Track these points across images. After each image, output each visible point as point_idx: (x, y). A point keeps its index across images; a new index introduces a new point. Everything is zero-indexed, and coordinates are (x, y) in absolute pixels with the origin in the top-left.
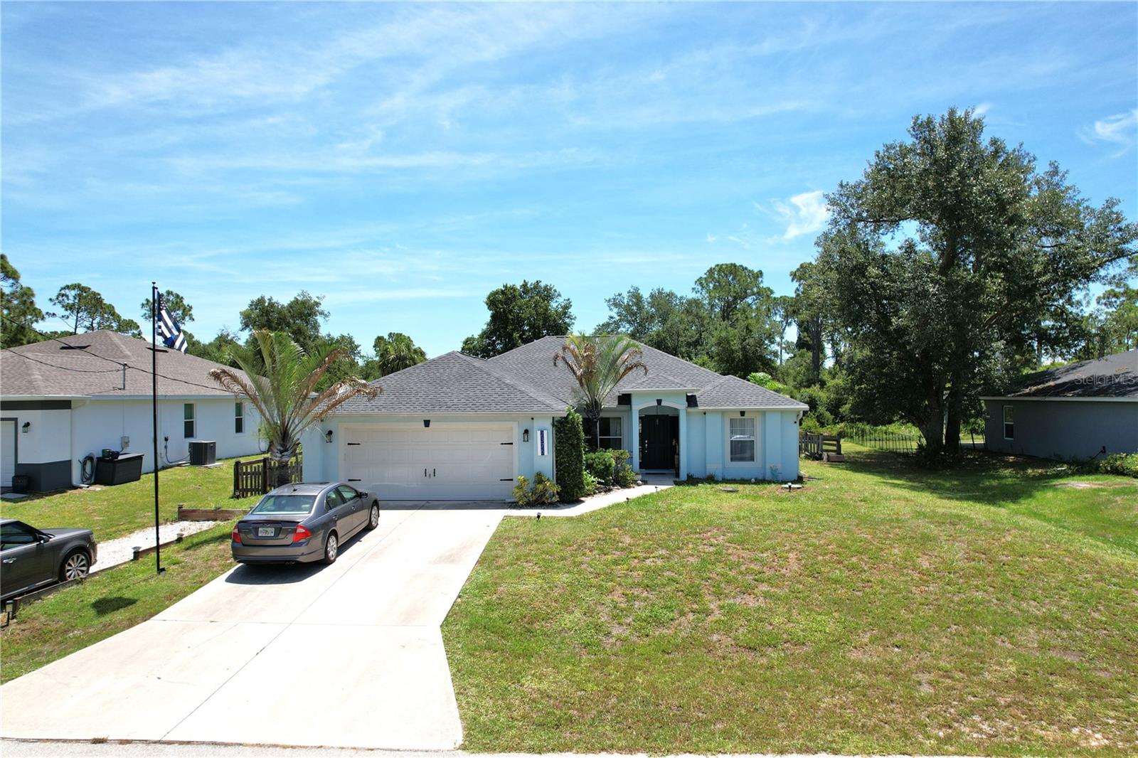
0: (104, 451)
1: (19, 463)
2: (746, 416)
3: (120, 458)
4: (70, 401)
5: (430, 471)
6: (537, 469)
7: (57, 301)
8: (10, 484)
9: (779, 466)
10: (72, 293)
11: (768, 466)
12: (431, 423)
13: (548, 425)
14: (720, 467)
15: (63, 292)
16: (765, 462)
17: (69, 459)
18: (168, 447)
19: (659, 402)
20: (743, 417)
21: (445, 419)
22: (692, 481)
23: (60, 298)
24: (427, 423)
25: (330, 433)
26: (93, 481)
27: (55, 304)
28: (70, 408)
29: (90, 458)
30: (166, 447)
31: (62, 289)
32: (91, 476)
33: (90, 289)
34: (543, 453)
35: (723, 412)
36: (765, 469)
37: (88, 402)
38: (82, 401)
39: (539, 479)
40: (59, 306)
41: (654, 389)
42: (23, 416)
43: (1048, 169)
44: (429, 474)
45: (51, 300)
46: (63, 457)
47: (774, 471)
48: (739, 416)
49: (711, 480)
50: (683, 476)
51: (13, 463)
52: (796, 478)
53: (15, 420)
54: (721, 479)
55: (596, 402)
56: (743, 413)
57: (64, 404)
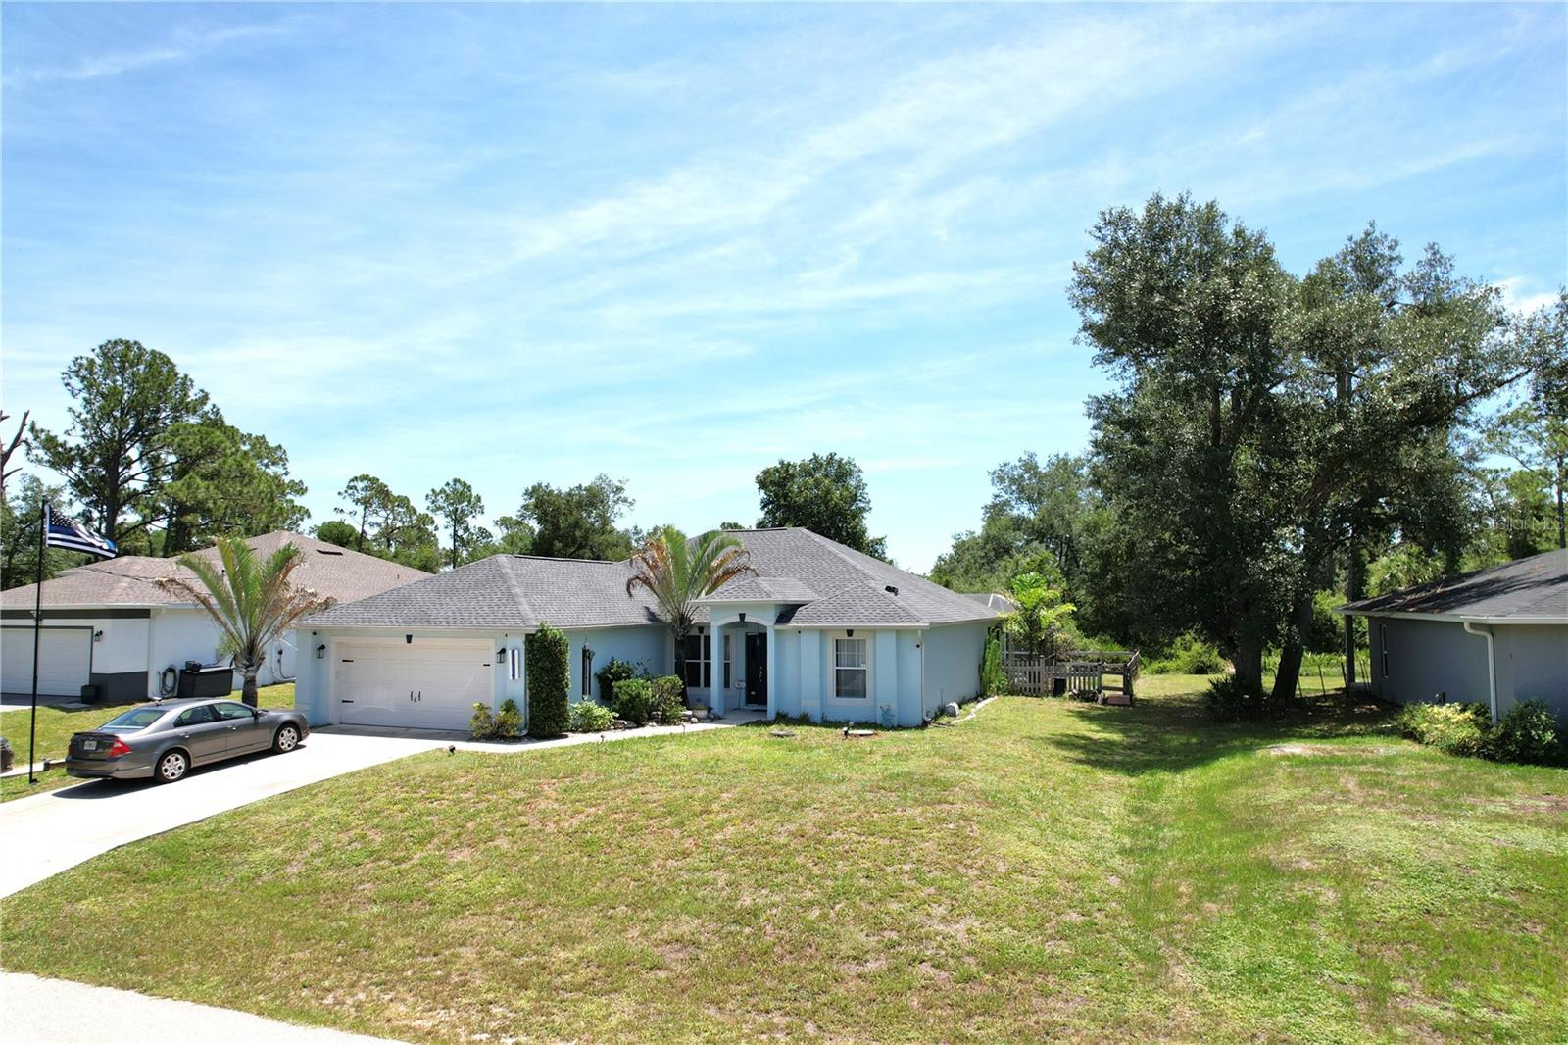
0: (187, 663)
1: (93, 672)
2: (855, 637)
3: (202, 671)
4: (149, 610)
5: (416, 695)
6: (509, 695)
7: (346, 495)
8: (79, 694)
9: (894, 706)
10: (360, 485)
11: (879, 704)
12: (413, 639)
13: (519, 643)
14: (817, 703)
15: (352, 484)
16: (875, 701)
17: (145, 670)
18: (282, 661)
19: (742, 616)
20: (850, 638)
21: (424, 635)
22: (782, 718)
23: (350, 492)
24: (409, 639)
25: (323, 647)
26: (176, 694)
27: (344, 498)
28: (148, 617)
29: (171, 670)
30: (279, 661)
31: (352, 481)
32: (173, 689)
33: (378, 480)
34: (514, 678)
35: (823, 632)
36: (875, 707)
37: (164, 611)
38: (158, 610)
39: (509, 706)
40: (349, 500)
41: (733, 599)
42: (98, 624)
43: (1425, 256)
44: (415, 698)
45: (339, 493)
46: (140, 668)
47: (886, 712)
48: (845, 636)
49: (804, 720)
50: (771, 715)
51: (88, 672)
52: (920, 723)
53: (92, 628)
54: (819, 721)
55: (683, 615)
56: (850, 633)
57: (143, 613)
